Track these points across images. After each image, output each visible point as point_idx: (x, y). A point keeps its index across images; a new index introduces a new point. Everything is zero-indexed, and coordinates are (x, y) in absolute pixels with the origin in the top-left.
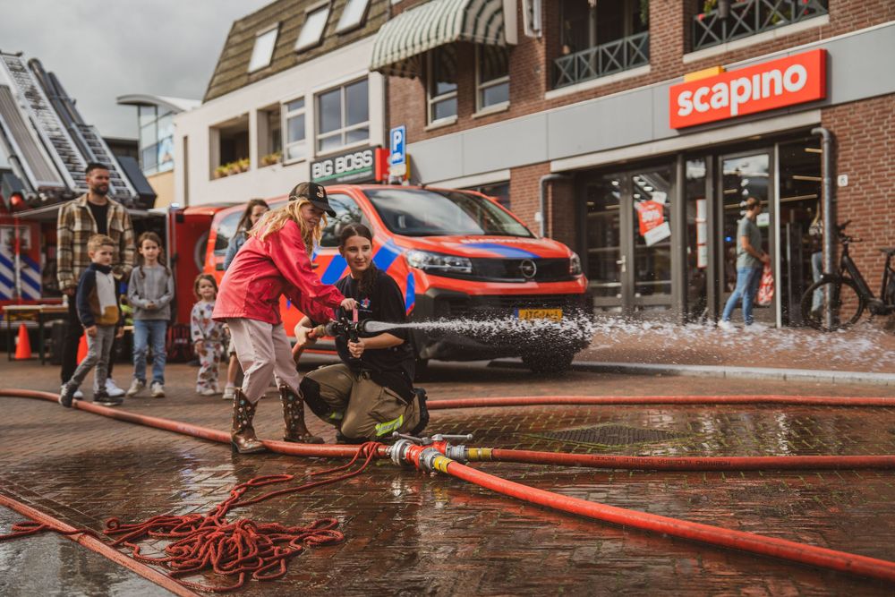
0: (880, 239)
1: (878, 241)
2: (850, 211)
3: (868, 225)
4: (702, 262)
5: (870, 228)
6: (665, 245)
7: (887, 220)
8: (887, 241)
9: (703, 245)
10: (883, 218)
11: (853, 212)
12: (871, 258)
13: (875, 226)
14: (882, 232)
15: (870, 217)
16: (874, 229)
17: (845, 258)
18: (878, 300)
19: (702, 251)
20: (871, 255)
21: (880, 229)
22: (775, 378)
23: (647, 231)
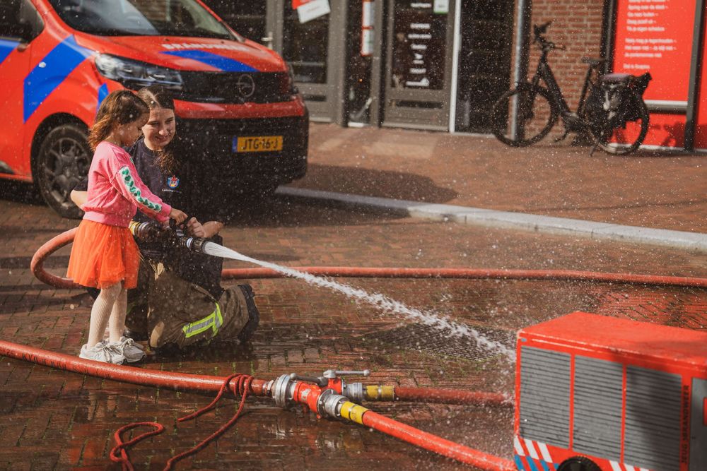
0: (577, 44)
1: (573, 46)
2: (545, 8)
3: (565, 26)
4: (366, 50)
5: (565, 30)
6: (321, 24)
7: (585, 22)
8: (583, 46)
9: (368, 28)
10: (581, 20)
11: (549, 10)
12: (563, 64)
13: (571, 28)
14: (579, 35)
15: (567, 17)
16: (570, 32)
17: (543, 65)
18: (574, 115)
19: (366, 36)
20: (565, 61)
21: (576, 32)
22: (525, 228)
23: (301, 4)
